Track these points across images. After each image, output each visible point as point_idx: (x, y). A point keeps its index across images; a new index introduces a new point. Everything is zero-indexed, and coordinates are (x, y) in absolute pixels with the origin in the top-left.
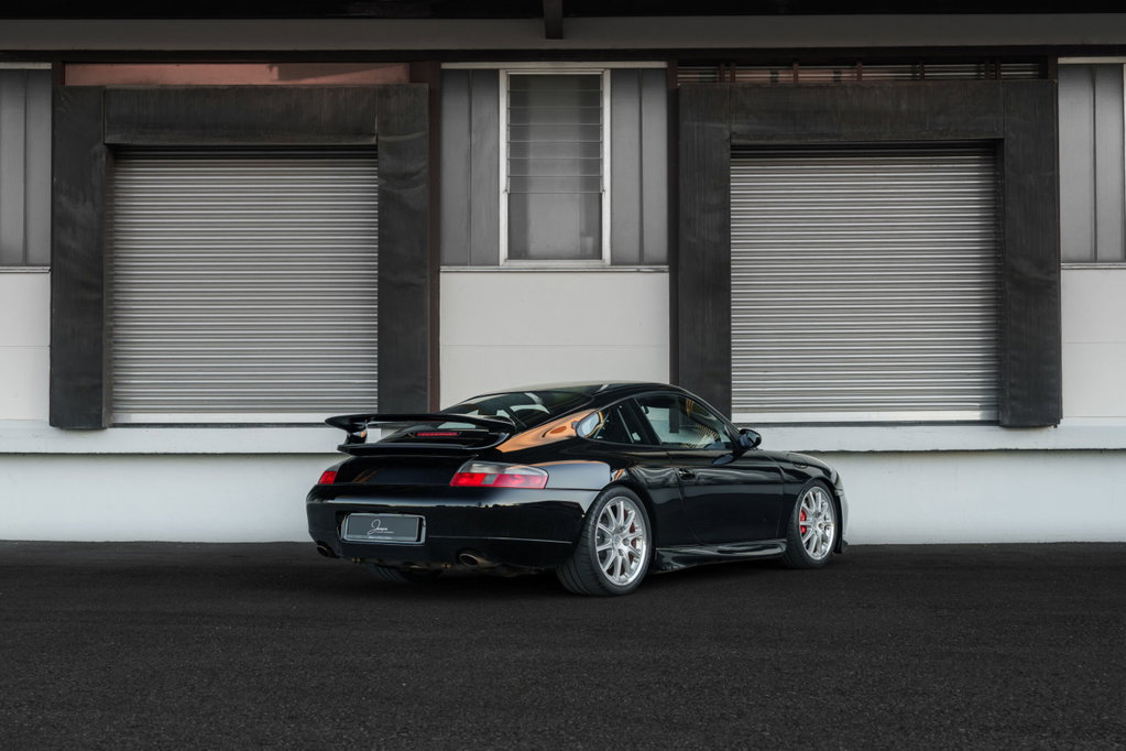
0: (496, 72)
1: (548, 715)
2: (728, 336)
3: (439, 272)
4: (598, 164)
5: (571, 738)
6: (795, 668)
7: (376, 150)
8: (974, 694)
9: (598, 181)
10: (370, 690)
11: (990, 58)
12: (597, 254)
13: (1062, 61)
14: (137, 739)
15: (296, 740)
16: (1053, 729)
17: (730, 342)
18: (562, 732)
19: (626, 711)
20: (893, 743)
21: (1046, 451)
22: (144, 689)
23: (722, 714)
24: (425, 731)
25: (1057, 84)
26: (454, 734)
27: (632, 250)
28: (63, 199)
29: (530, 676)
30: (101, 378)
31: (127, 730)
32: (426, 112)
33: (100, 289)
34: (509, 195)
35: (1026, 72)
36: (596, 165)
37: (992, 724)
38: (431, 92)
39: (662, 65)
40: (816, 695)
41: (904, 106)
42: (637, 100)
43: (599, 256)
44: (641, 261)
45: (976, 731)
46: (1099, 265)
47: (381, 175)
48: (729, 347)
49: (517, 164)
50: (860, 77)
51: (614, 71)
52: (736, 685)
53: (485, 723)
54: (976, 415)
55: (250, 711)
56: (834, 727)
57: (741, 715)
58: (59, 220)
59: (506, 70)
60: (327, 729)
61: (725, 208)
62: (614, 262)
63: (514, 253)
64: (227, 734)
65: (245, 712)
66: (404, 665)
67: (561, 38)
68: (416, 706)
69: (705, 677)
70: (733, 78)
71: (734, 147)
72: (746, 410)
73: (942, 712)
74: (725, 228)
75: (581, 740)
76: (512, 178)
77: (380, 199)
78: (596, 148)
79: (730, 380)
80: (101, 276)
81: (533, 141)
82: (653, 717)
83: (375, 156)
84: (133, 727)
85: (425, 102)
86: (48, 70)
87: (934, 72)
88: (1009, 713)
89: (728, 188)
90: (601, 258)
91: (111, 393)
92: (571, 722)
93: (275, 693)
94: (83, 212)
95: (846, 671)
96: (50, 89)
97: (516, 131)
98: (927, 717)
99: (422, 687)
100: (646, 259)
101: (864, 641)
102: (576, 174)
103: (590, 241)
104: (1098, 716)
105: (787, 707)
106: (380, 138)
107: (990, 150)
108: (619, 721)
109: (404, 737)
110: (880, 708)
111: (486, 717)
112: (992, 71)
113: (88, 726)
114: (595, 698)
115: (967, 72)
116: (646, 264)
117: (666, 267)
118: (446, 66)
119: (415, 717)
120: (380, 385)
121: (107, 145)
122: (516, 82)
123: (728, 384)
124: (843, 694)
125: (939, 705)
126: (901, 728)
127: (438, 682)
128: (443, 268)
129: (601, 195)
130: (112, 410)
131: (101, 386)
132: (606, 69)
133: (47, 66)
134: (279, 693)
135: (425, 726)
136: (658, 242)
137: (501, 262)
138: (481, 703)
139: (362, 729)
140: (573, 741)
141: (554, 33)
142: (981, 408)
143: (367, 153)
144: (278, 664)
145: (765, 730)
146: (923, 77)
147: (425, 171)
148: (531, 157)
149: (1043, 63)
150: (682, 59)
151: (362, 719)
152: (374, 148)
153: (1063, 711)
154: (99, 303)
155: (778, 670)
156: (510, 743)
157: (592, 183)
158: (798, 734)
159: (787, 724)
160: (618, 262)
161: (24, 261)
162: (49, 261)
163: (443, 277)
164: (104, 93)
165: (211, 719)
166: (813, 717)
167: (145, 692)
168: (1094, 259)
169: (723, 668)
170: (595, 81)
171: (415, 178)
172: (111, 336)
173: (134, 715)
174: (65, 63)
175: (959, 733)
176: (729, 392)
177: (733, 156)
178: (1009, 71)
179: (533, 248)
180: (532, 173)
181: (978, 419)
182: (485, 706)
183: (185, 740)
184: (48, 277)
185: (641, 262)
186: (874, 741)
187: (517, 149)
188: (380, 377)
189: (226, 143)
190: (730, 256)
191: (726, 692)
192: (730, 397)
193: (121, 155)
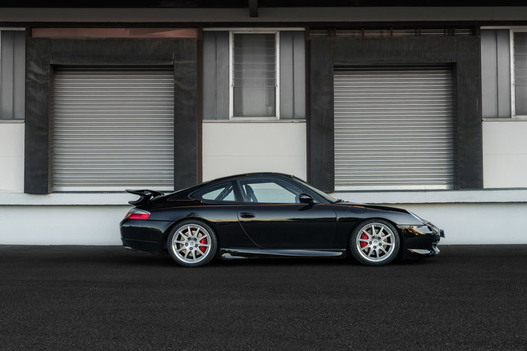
0: (228, 32)
1: (243, 336)
2: (333, 151)
3: (202, 122)
4: (274, 73)
6: (364, 309)
8: (451, 323)
9: (274, 81)
10: (157, 322)
11: (450, 26)
12: (274, 114)
13: (482, 28)
16: (492, 343)
17: (334, 154)
19: (281, 334)
22: (46, 322)
23: (329, 335)
25: (480, 38)
27: (289, 112)
28: (30, 89)
29: (236, 314)
30: (47, 170)
32: (196, 49)
33: (47, 130)
34: (234, 88)
35: (466, 33)
38: (198, 41)
39: (303, 29)
40: (375, 324)
41: (411, 48)
42: (292, 45)
45: (454, 344)
46: (499, 119)
47: (175, 78)
48: (334, 157)
49: (238, 74)
50: (392, 35)
51: (281, 32)
52: (336, 319)
54: (444, 187)
55: (95, 334)
57: (338, 335)
58: (28, 99)
59: (233, 31)
61: (331, 93)
62: (281, 119)
63: (235, 115)
67: (257, 16)
68: (178, 331)
69: (321, 314)
70: (335, 36)
71: (335, 66)
72: (341, 185)
73: (437, 333)
74: (331, 103)
76: (235, 80)
77: (175, 89)
78: (273, 66)
79: (334, 171)
80: (47, 124)
81: (245, 63)
82: (295, 337)
83: (173, 70)
85: (196, 45)
86: (24, 31)
87: (425, 33)
88: (470, 334)
89: (332, 85)
90: (275, 116)
91: (52, 177)
93: (110, 324)
94: (39, 95)
95: (389, 311)
96: (25, 40)
97: (236, 59)
98: (429, 336)
99: (183, 321)
100: (296, 117)
101: (397, 295)
102: (264, 78)
103: (270, 109)
104: (514, 336)
105: (361, 331)
106: (175, 62)
107: (450, 68)
108: (278, 339)
110: (406, 332)
111: (212, 337)
112: (451, 32)
114: (267, 327)
115: (439, 33)
116: (296, 119)
117: (305, 120)
118: (205, 29)
119: (176, 337)
120: (175, 174)
121: (51, 65)
122: (236, 36)
123: (333, 173)
124: (388, 323)
125: (435, 329)
128: (204, 121)
129: (275, 87)
130: (53, 185)
131: (47, 174)
132: (277, 31)
133: (24, 29)
134: (112, 324)
136: (301, 109)
137: (230, 118)
141: (254, 14)
142: (447, 184)
143: (169, 69)
144: (115, 308)
145: (349, 345)
146: (420, 35)
147: (196, 77)
148: (244, 70)
149: (474, 29)
150: (311, 26)
151: (150, 339)
152: (172, 66)
153: (496, 332)
154: (47, 136)
155: (356, 310)
157: (272, 82)
160: (283, 118)
161: (13, 118)
162: (24, 118)
163: (204, 125)
164: (49, 41)
166: (373, 337)
168: (497, 117)
169: (330, 309)
170: (273, 36)
172: (53, 151)
173: (37, 337)
174: (31, 27)
176: (333, 177)
177: (335, 70)
178: (459, 33)
179: (245, 111)
180: (244, 78)
181: (446, 189)
182: (212, 331)
184: (23, 125)
185: (294, 118)
187: (237, 67)
188: (175, 170)
190: (334, 115)
191: (331, 322)
192: (334, 179)
193: (57, 69)
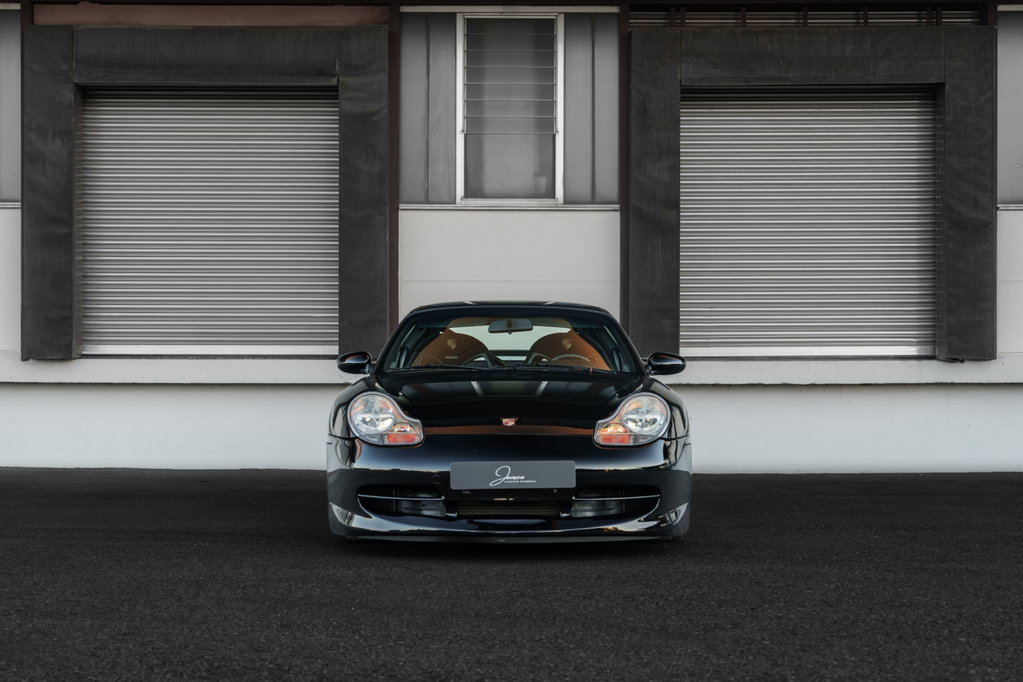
0: (453, 15)
1: (542, 624)
2: (676, 273)
3: (397, 209)
4: (552, 106)
5: (571, 646)
6: (774, 582)
7: (337, 91)
8: (961, 606)
9: (551, 123)
10: (357, 601)
11: (931, 5)
12: (551, 193)
13: (1001, 8)
14: (131, 645)
15: (293, 647)
17: (679, 279)
18: (560, 641)
19: (619, 621)
20: (898, 651)
21: (981, 384)
22: (131, 599)
23: (716, 625)
24: (421, 639)
25: (996, 31)
26: (451, 642)
27: (583, 188)
28: (33, 136)
29: (515, 588)
30: (71, 311)
31: (121, 638)
32: (386, 53)
33: (69, 223)
34: (466, 135)
35: (965, 19)
36: (550, 107)
37: (991, 634)
38: (390, 34)
39: (614, 9)
40: (804, 606)
41: (848, 52)
42: (590, 43)
43: (552, 194)
44: (594, 199)
45: (976, 640)
47: (342, 115)
48: (678, 284)
49: (473, 105)
50: (805, 23)
51: (567, 15)
52: (722, 598)
53: (480, 632)
54: (912, 351)
55: (241, 620)
56: (832, 637)
57: (735, 625)
58: (29, 158)
59: (464, 13)
60: (321, 637)
62: (567, 201)
63: (468, 194)
64: (221, 641)
65: (236, 621)
66: (387, 578)
68: (406, 616)
69: (687, 590)
70: (683, 24)
71: (684, 91)
72: (693, 345)
73: (935, 622)
74: (675, 169)
75: (581, 648)
76: (468, 119)
78: (550, 90)
79: (679, 315)
80: (70, 211)
81: (488, 83)
82: (648, 626)
83: (336, 97)
84: (125, 634)
85: (385, 44)
86: (17, 10)
87: (877, 18)
88: (1003, 624)
89: (678, 130)
90: (554, 197)
91: (81, 325)
92: (566, 631)
93: (263, 603)
94: (54, 147)
95: (826, 585)
96: (19, 30)
97: (471, 72)
98: (922, 627)
99: (408, 598)
100: (597, 198)
102: (530, 115)
103: (543, 181)
105: (779, 618)
106: (341, 79)
107: (930, 94)
108: (614, 630)
109: (401, 645)
110: (872, 619)
111: (480, 626)
112: (933, 18)
113: (80, 633)
114: (585, 609)
115: (909, 19)
116: (598, 204)
117: (617, 206)
118: (405, 9)
119: (408, 626)
120: (341, 319)
121: (75, 85)
122: (473, 25)
123: (676, 320)
124: (830, 606)
125: (930, 616)
126: (901, 638)
127: (424, 593)
128: (402, 206)
129: (554, 136)
130: (81, 342)
131: (70, 317)
132: (560, 13)
133: (17, 7)
134: (267, 603)
135: (420, 634)
136: (609, 180)
137: (458, 200)
138: (472, 614)
139: (357, 637)
140: (573, 649)
142: (918, 344)
143: (329, 94)
145: (764, 639)
146: (866, 23)
147: (385, 111)
148: (487, 98)
149: (983, 11)
150: (634, 3)
151: (356, 628)
152: (335, 89)
154: (69, 236)
155: (758, 583)
156: (510, 651)
157: (546, 125)
158: (799, 643)
159: (784, 633)
160: (571, 200)
162: (19, 197)
163: (402, 215)
164: (70, 31)
165: (203, 628)
166: (808, 627)
167: (133, 602)
170: (550, 25)
171: (375, 118)
172: (81, 270)
173: (125, 623)
174: (34, 3)
175: (961, 643)
176: (677, 327)
177: (683, 99)
178: (950, 18)
179: (489, 186)
180: (488, 114)
181: (915, 354)
182: (476, 616)
183: (180, 647)
184: (18, 213)
185: (593, 201)
186: (878, 651)
187: (472, 90)
188: (341, 310)
189: (191, 82)
190: (679, 196)
191: (713, 603)
192: (679, 332)
193: (89, 94)
